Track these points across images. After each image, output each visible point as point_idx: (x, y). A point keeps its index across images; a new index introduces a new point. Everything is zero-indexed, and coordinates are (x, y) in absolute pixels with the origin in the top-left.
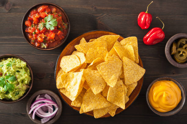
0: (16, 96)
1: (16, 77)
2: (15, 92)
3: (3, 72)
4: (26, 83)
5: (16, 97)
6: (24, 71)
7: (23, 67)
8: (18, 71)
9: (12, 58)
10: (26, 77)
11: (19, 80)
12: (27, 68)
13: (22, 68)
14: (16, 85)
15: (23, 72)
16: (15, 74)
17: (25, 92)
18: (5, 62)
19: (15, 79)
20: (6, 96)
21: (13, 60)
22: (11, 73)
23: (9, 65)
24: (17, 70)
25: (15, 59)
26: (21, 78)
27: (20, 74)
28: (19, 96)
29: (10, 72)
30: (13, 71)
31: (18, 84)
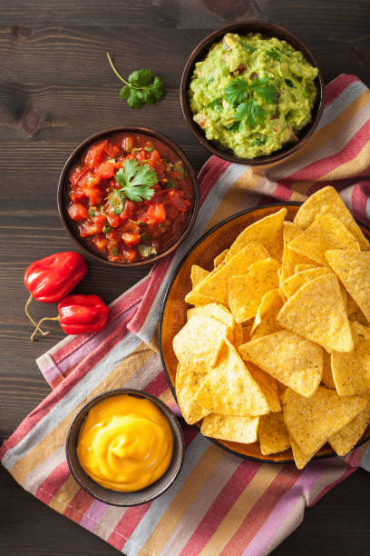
0: (253, 145)
1: (279, 96)
2: (257, 133)
3: (250, 66)
4: (298, 124)
5: (250, 149)
6: (303, 89)
7: (305, 78)
8: (289, 83)
9: (284, 42)
10: (303, 109)
11: (283, 107)
12: (314, 88)
13: (300, 79)
14: (269, 116)
15: (299, 90)
16: (279, 87)
17: (280, 147)
18: (262, 44)
19: (276, 98)
20: (226, 134)
21: (284, 46)
22: (272, 79)
23: (273, 55)
24: (288, 78)
25: (290, 48)
26: (292, 105)
27: (293, 92)
28: (261, 151)
29: (271, 75)
30: (279, 75)
31: (276, 115)
